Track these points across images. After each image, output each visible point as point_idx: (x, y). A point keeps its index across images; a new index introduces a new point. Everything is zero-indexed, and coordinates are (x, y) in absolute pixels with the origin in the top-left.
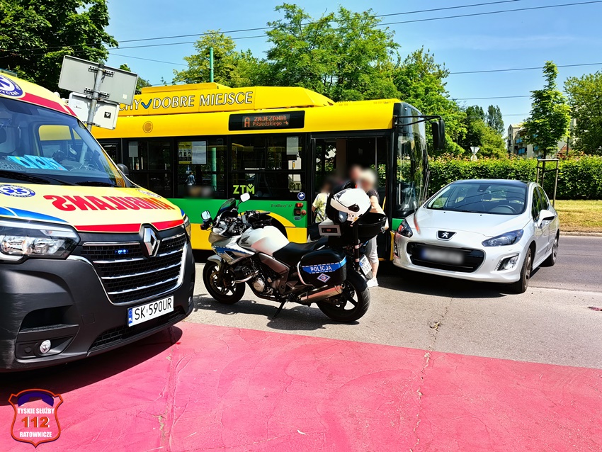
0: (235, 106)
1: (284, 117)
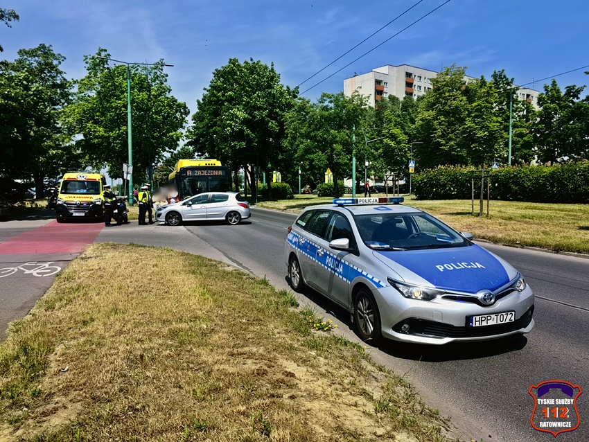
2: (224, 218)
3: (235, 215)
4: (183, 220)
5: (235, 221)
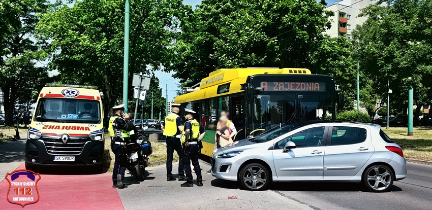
2: (358, 178)
3: (381, 171)
4: (275, 178)
5: (381, 185)
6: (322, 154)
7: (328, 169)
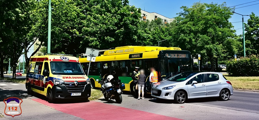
0: (131, 52)
1: (139, 55)
2: (218, 95)
3: (226, 92)
4: (189, 97)
5: (226, 97)
6: (206, 86)
7: (208, 92)
